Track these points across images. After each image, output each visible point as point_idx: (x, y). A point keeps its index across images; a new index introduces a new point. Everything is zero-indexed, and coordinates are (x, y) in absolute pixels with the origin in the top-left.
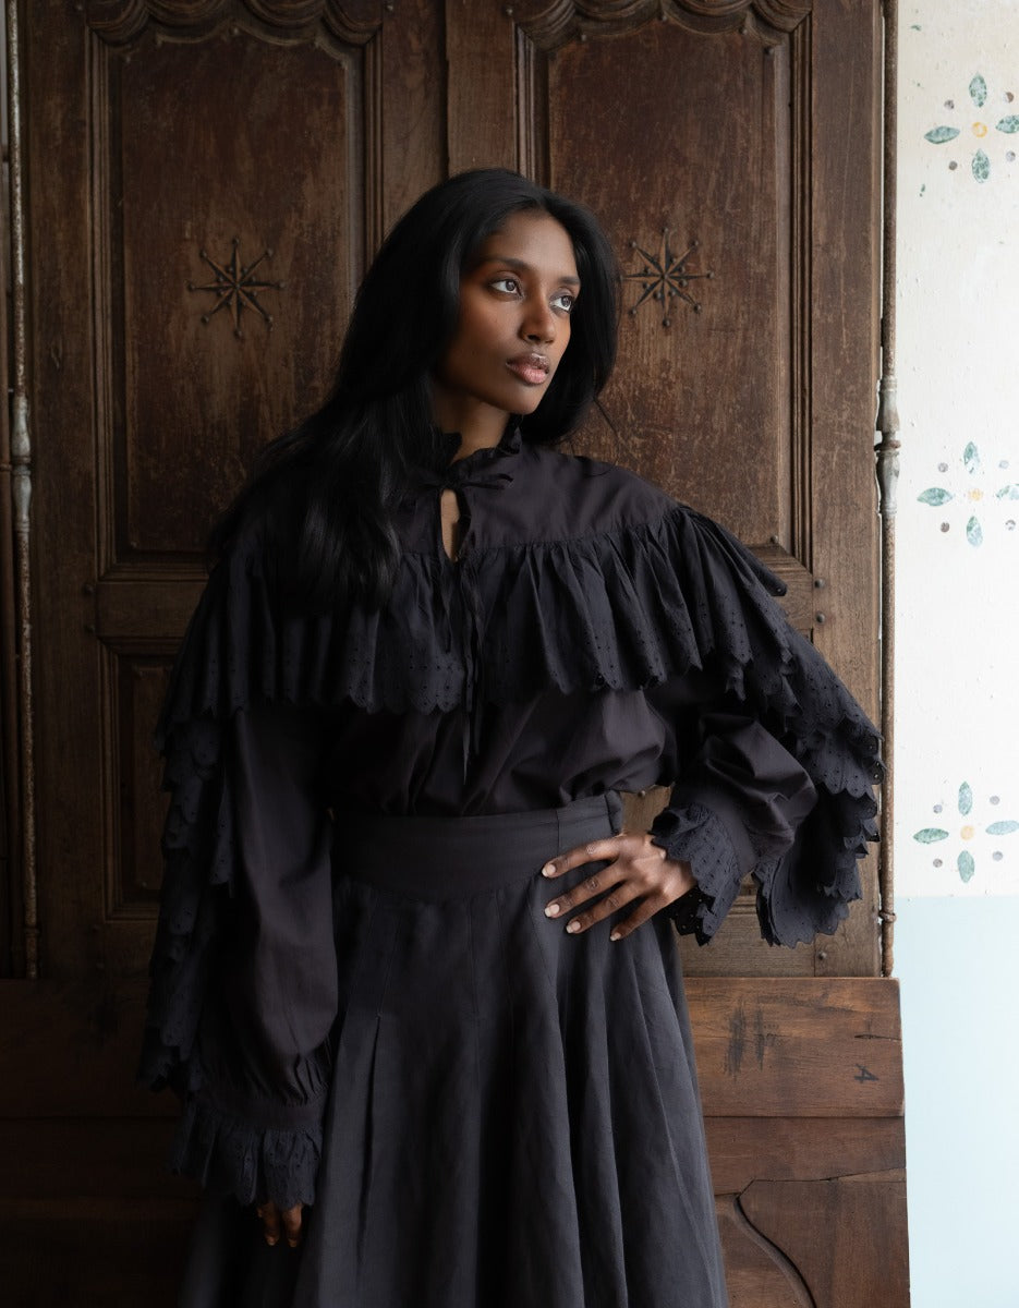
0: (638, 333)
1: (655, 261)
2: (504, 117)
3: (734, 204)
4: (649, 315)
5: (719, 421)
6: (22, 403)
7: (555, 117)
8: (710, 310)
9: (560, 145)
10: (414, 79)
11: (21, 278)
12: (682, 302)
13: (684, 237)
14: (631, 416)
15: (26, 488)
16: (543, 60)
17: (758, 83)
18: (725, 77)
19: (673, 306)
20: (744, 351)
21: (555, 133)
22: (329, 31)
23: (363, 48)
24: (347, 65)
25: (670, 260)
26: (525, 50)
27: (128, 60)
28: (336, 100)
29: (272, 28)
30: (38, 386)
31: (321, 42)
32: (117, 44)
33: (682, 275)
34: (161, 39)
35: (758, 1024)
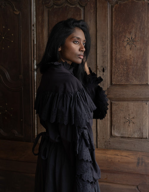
0: (126, 50)
1: (129, 39)
2: (106, 17)
3: (142, 29)
4: (128, 47)
5: (139, 64)
6: (35, 61)
7: (114, 16)
8: (138, 46)
9: (114, 21)
10: (92, 11)
11: (35, 43)
12: (133, 45)
13: (134, 35)
14: (125, 63)
15: (36, 73)
16: (112, 7)
17: (147, 9)
18: (141, 9)
19: (132, 46)
20: (143, 53)
21: (113, 19)
22: (79, 4)
23: (84, 7)
24: (82, 10)
25: (131, 39)
26: (109, 6)
27: (50, 10)
28: (80, 15)
29: (71, 4)
30: (37, 59)
31: (78, 6)
32: (49, 8)
33: (133, 41)
34: (55, 7)
35: (142, 159)
